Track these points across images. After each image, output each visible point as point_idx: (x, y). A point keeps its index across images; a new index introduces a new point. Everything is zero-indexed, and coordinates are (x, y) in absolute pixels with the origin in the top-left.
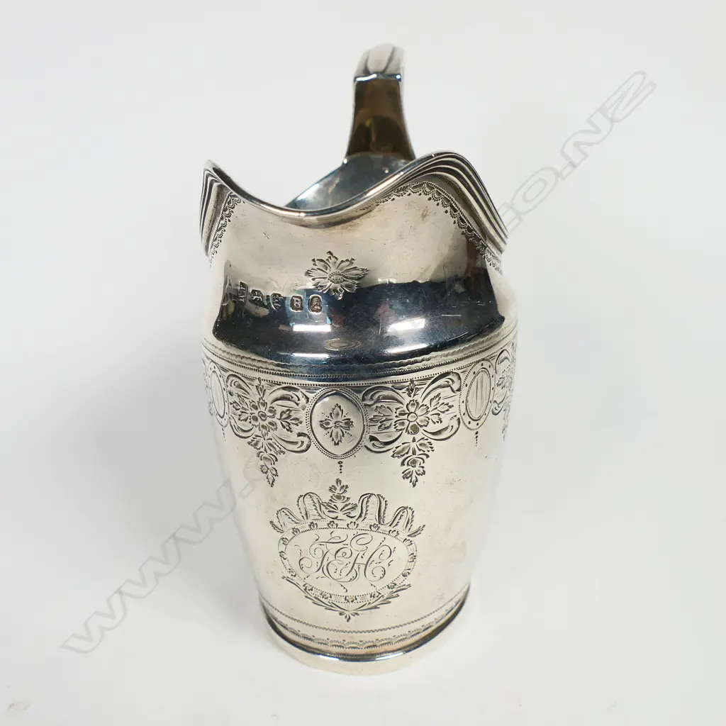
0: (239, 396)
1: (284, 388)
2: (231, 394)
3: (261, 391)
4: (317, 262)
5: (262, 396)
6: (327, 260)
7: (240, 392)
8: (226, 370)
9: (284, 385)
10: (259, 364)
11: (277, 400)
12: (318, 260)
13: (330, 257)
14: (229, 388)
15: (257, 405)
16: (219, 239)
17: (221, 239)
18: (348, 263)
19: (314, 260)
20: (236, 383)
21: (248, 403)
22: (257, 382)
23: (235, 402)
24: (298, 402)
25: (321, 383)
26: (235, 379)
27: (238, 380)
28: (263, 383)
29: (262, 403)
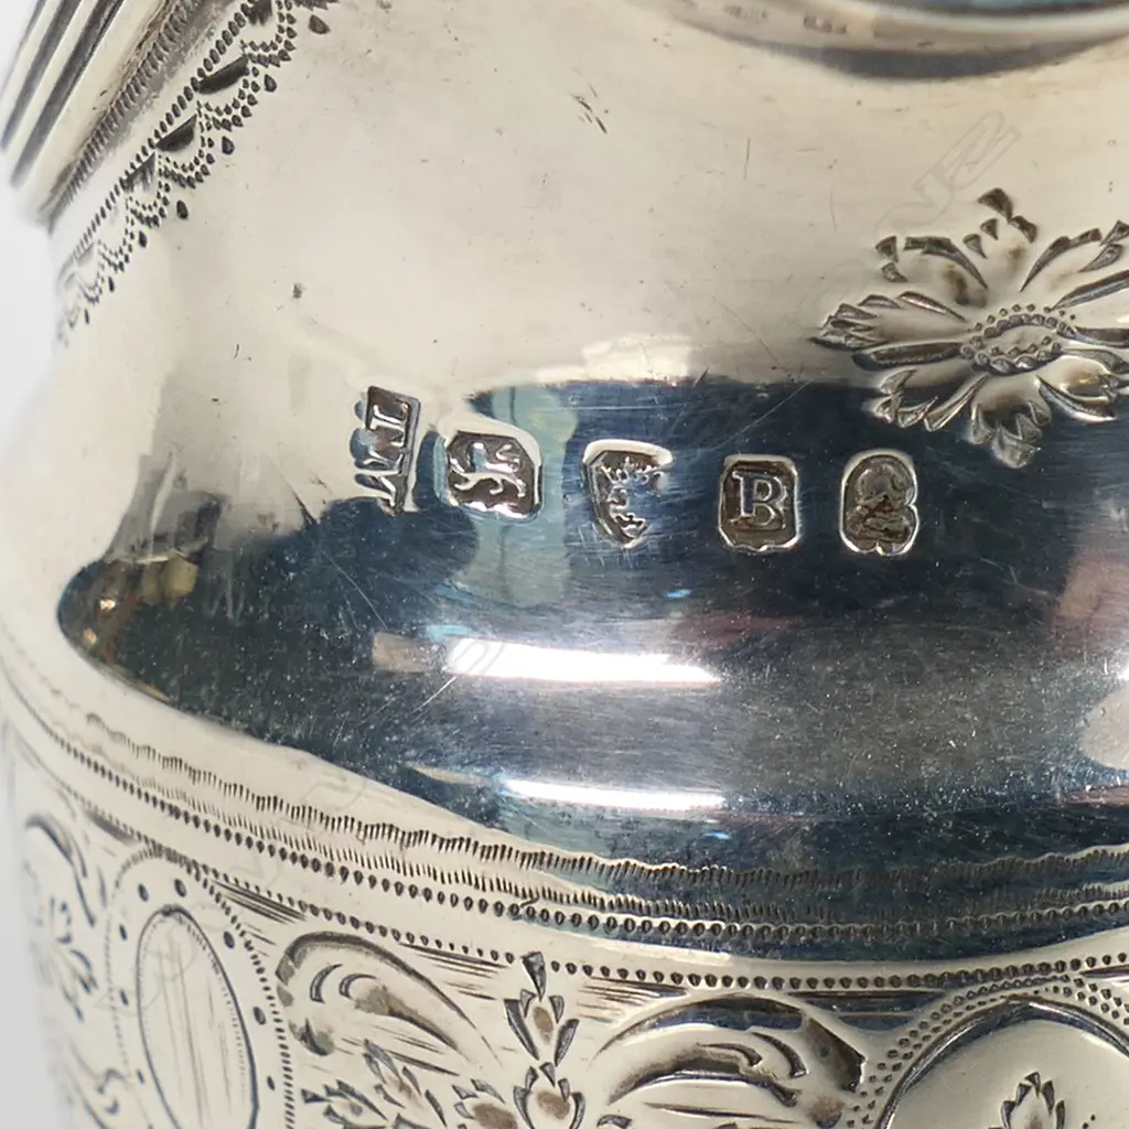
0: (372, 1054)
1: (704, 1011)
2: (316, 1043)
3: (545, 1027)
4: (908, 259)
5: (547, 1053)
6: (973, 240)
7: (390, 1033)
8: (276, 909)
9: (702, 992)
10: (534, 879)
11: (650, 1075)
12: (914, 244)
13: (991, 227)
14: (303, 1010)
15: (511, 1107)
16: (217, 135)
17: (234, 135)
18: (1093, 250)
19: (887, 247)
20: (359, 988)
21: (447, 1099)
22: (516, 980)
23: (344, 1090)
24: (789, 1084)
25: (938, 969)
26: (351, 961)
27: (370, 964)
28: (556, 983)
29: (544, 1098)
